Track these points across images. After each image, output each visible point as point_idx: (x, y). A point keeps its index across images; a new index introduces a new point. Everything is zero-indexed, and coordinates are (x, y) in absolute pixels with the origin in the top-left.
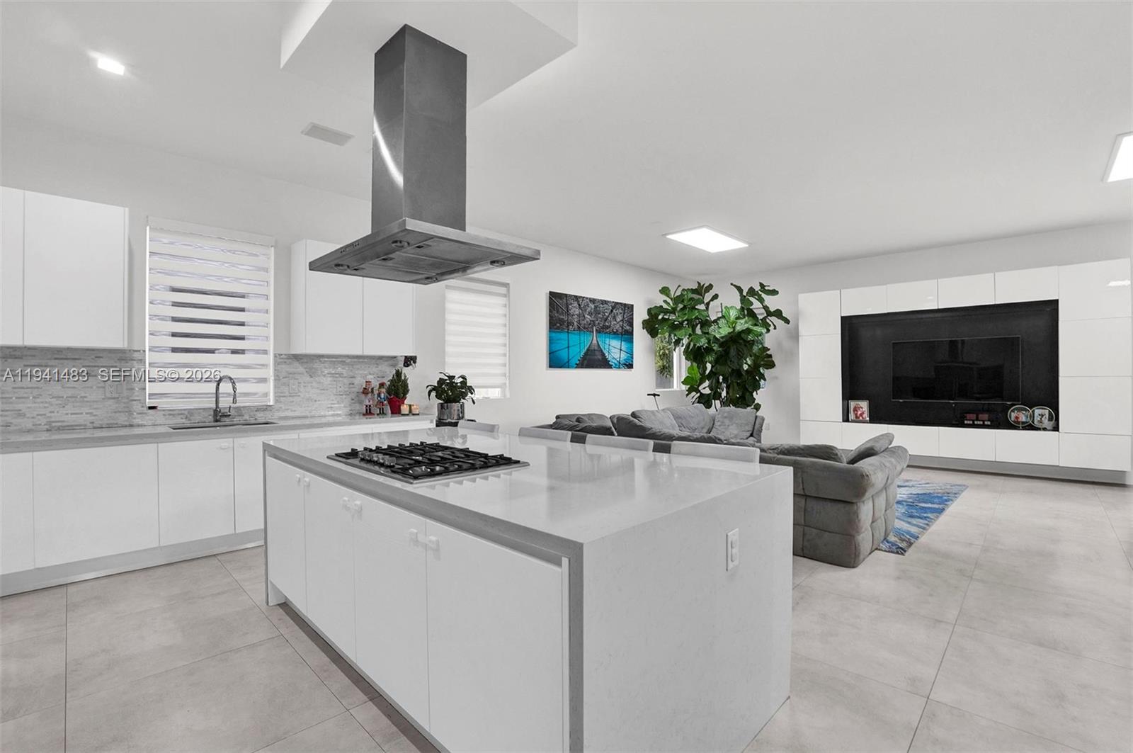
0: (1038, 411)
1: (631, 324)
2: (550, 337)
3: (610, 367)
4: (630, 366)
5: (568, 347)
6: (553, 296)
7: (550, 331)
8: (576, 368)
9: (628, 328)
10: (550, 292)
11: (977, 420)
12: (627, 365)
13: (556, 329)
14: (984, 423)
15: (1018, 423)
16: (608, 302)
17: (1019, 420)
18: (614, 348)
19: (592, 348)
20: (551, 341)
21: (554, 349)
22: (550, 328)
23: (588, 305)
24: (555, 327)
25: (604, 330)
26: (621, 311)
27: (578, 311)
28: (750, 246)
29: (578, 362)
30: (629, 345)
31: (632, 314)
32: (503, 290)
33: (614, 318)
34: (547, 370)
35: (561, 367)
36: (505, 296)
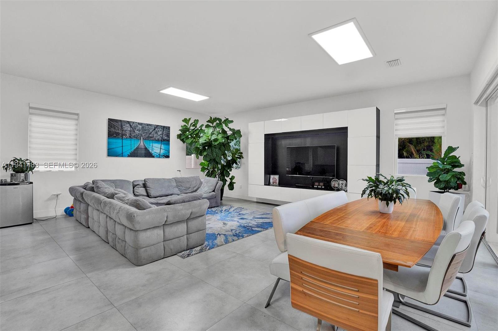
0: (341, 182)
1: (168, 135)
2: (108, 141)
3: (153, 157)
4: (168, 157)
5: (122, 146)
6: (111, 121)
7: (108, 138)
8: (128, 157)
9: (166, 138)
10: (109, 119)
11: (319, 185)
12: (165, 156)
13: (113, 137)
14: (322, 187)
15: (335, 187)
16: (152, 125)
17: (335, 186)
18: (156, 148)
19: (140, 147)
20: (109, 143)
21: (111, 147)
22: (108, 137)
23: (137, 126)
24: (113, 136)
25: (149, 138)
26: (161, 129)
27: (129, 129)
28: (210, 98)
29: (129, 154)
30: (167, 146)
31: (170, 131)
32: (76, 117)
33: (156, 133)
34: (107, 157)
35: (116, 156)
36: (77, 120)
